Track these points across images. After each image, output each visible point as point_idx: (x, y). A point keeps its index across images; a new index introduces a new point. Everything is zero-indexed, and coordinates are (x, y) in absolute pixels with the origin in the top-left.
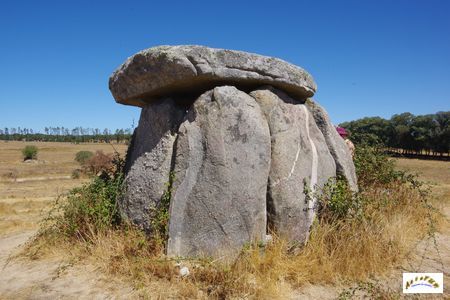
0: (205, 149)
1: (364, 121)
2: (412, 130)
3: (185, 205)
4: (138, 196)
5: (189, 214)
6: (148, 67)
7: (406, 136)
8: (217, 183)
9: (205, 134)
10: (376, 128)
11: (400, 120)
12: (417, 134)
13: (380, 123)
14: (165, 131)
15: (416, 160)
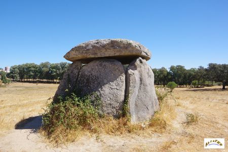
0: (141, 80)
1: (26, 65)
2: (50, 70)
3: (134, 102)
4: (109, 102)
5: (136, 105)
6: (119, 47)
7: (48, 73)
8: (145, 92)
9: (141, 75)
10: (33, 69)
11: (44, 65)
12: (52, 72)
13: (35, 67)
14: (122, 73)
15: (52, 84)
